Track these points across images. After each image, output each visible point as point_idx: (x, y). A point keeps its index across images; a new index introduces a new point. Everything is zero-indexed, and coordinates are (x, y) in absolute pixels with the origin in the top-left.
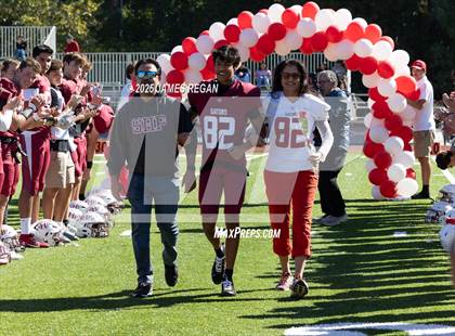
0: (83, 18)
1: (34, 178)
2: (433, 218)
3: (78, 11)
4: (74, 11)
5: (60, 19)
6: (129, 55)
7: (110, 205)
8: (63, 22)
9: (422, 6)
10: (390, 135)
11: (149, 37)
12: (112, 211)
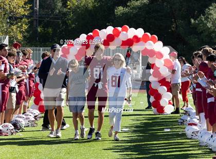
0: (21, 32)
1: (2, 105)
2: (181, 123)
3: (19, 29)
4: (17, 29)
5: (10, 32)
6: (41, 49)
7: (35, 116)
8: (12, 34)
9: (173, 27)
10: (161, 85)
11: (50, 40)
12: (36, 119)
